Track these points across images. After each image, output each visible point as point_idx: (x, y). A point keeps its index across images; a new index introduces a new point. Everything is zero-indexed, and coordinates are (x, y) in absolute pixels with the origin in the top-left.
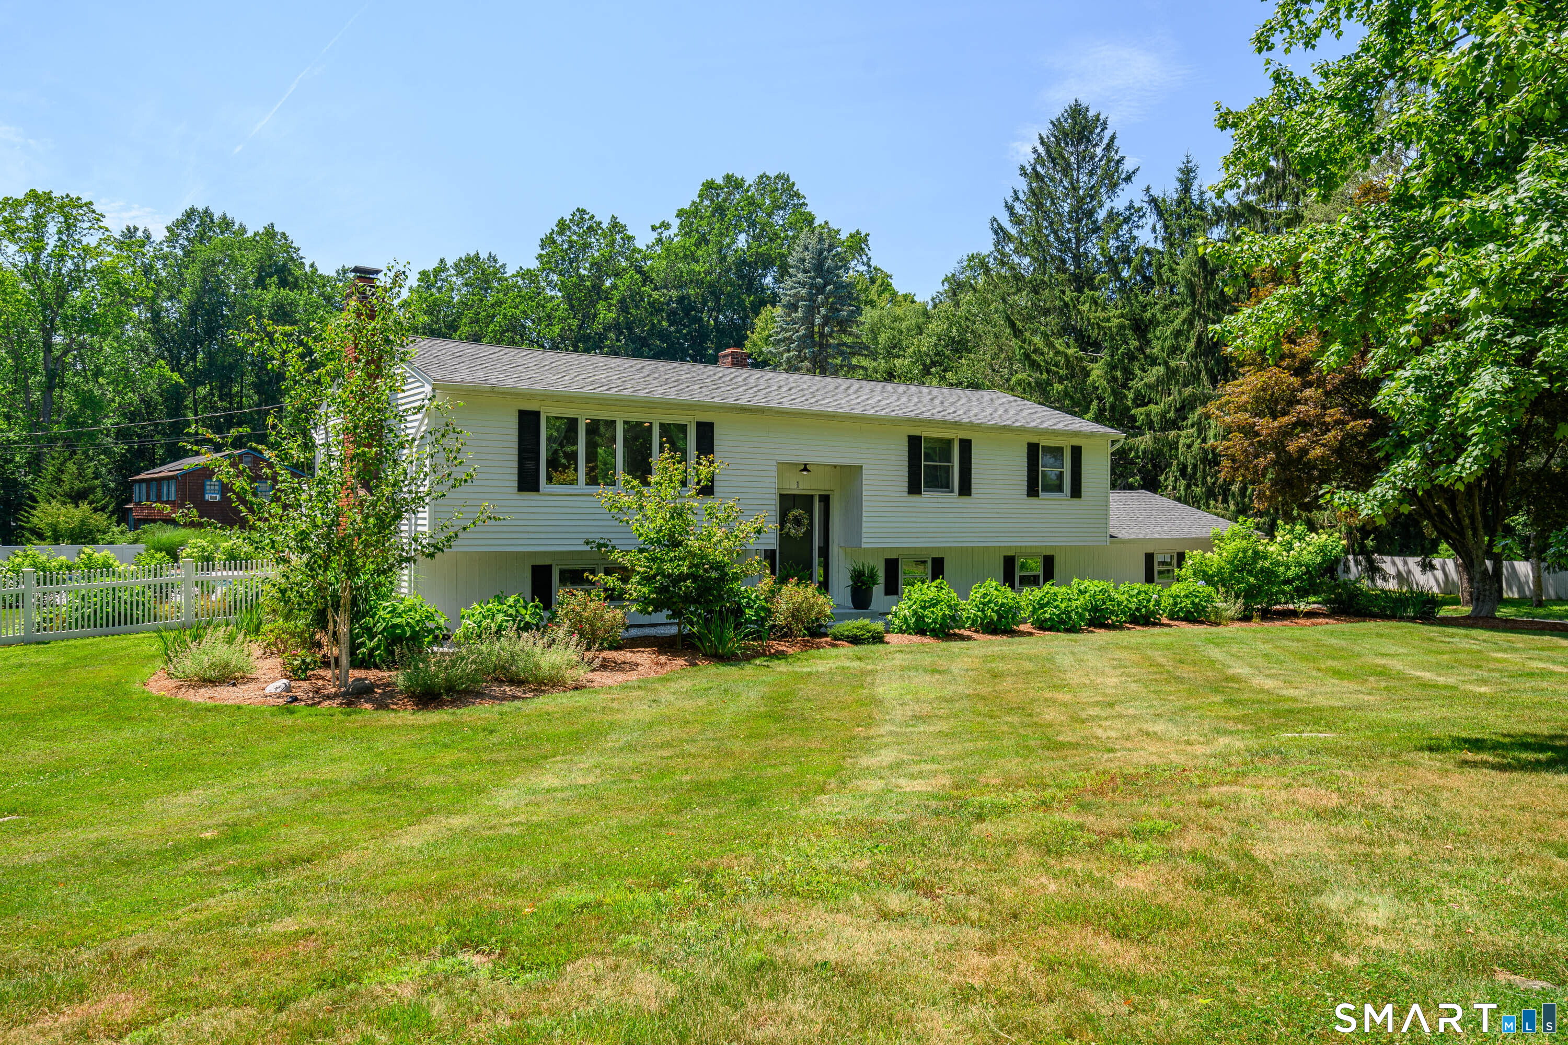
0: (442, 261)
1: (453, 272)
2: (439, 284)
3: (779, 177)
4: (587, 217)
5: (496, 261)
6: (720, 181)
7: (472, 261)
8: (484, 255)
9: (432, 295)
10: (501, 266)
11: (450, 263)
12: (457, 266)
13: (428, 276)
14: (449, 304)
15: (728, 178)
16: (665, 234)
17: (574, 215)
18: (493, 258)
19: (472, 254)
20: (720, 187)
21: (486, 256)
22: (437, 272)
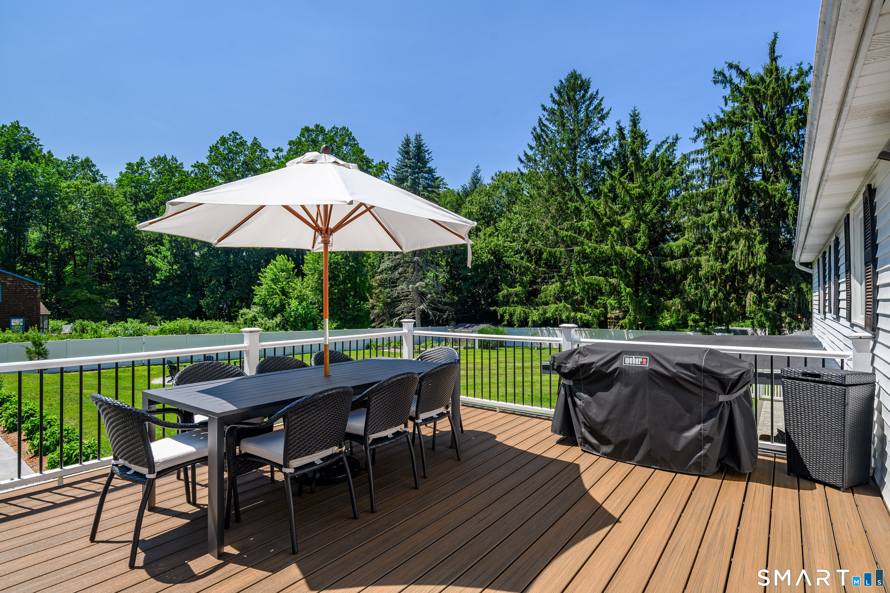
0: (142, 158)
1: (149, 165)
2: (140, 171)
3: (344, 128)
4: (238, 137)
5: (176, 161)
6: (312, 127)
7: (162, 160)
8: (169, 158)
9: (136, 177)
10: (180, 164)
11: (147, 160)
12: (152, 161)
13: (133, 166)
14: (147, 183)
15: (317, 126)
16: (280, 154)
17: (230, 135)
18: (174, 159)
19: (162, 156)
20: (312, 131)
21: (171, 158)
22: (139, 165)
